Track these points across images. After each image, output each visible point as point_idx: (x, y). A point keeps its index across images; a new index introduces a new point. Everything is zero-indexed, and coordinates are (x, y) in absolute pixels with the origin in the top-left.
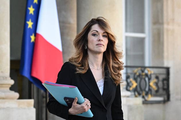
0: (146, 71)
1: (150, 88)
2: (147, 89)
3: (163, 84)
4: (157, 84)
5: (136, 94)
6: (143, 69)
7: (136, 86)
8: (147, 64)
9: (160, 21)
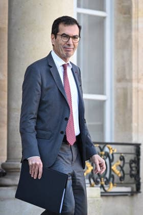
0: (106, 149)
1: (112, 173)
2: (107, 176)
3: (131, 167)
4: (121, 168)
5: (92, 181)
6: (102, 146)
7: (92, 171)
8: (108, 139)
9: (128, 77)
